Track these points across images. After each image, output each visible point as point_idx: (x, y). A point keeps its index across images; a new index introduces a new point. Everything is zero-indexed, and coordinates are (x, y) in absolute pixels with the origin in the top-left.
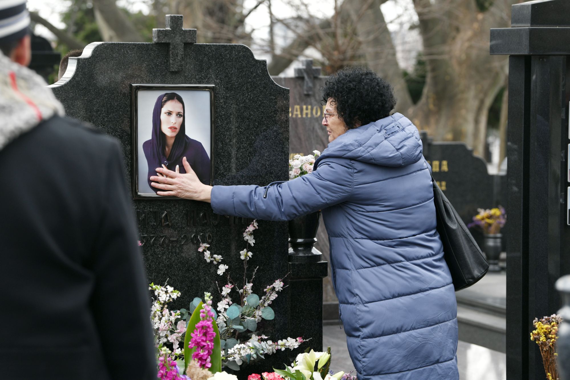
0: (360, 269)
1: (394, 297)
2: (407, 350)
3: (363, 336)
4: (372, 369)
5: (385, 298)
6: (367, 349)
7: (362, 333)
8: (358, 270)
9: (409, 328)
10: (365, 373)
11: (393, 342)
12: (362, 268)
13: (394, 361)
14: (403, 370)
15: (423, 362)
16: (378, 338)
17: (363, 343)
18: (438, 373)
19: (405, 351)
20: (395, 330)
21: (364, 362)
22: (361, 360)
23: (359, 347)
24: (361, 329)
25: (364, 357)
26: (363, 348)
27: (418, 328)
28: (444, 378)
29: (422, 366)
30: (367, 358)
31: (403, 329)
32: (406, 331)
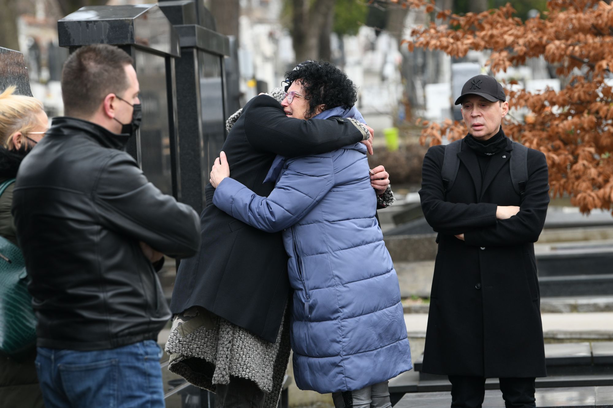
0: (337, 250)
1: (371, 277)
2: (382, 328)
3: (343, 317)
4: (352, 348)
5: (364, 277)
6: (347, 329)
7: (342, 314)
8: (335, 252)
9: (383, 307)
10: (344, 353)
11: (371, 321)
12: (340, 250)
13: (372, 339)
14: (378, 348)
15: (391, 339)
16: (358, 318)
17: (343, 323)
18: (399, 349)
19: (381, 329)
20: (373, 309)
21: (344, 342)
22: (341, 340)
23: (339, 328)
24: (341, 310)
25: (344, 338)
26: (343, 328)
27: (388, 307)
28: (403, 354)
29: (390, 343)
30: (348, 338)
31: (379, 308)
32: (381, 310)
